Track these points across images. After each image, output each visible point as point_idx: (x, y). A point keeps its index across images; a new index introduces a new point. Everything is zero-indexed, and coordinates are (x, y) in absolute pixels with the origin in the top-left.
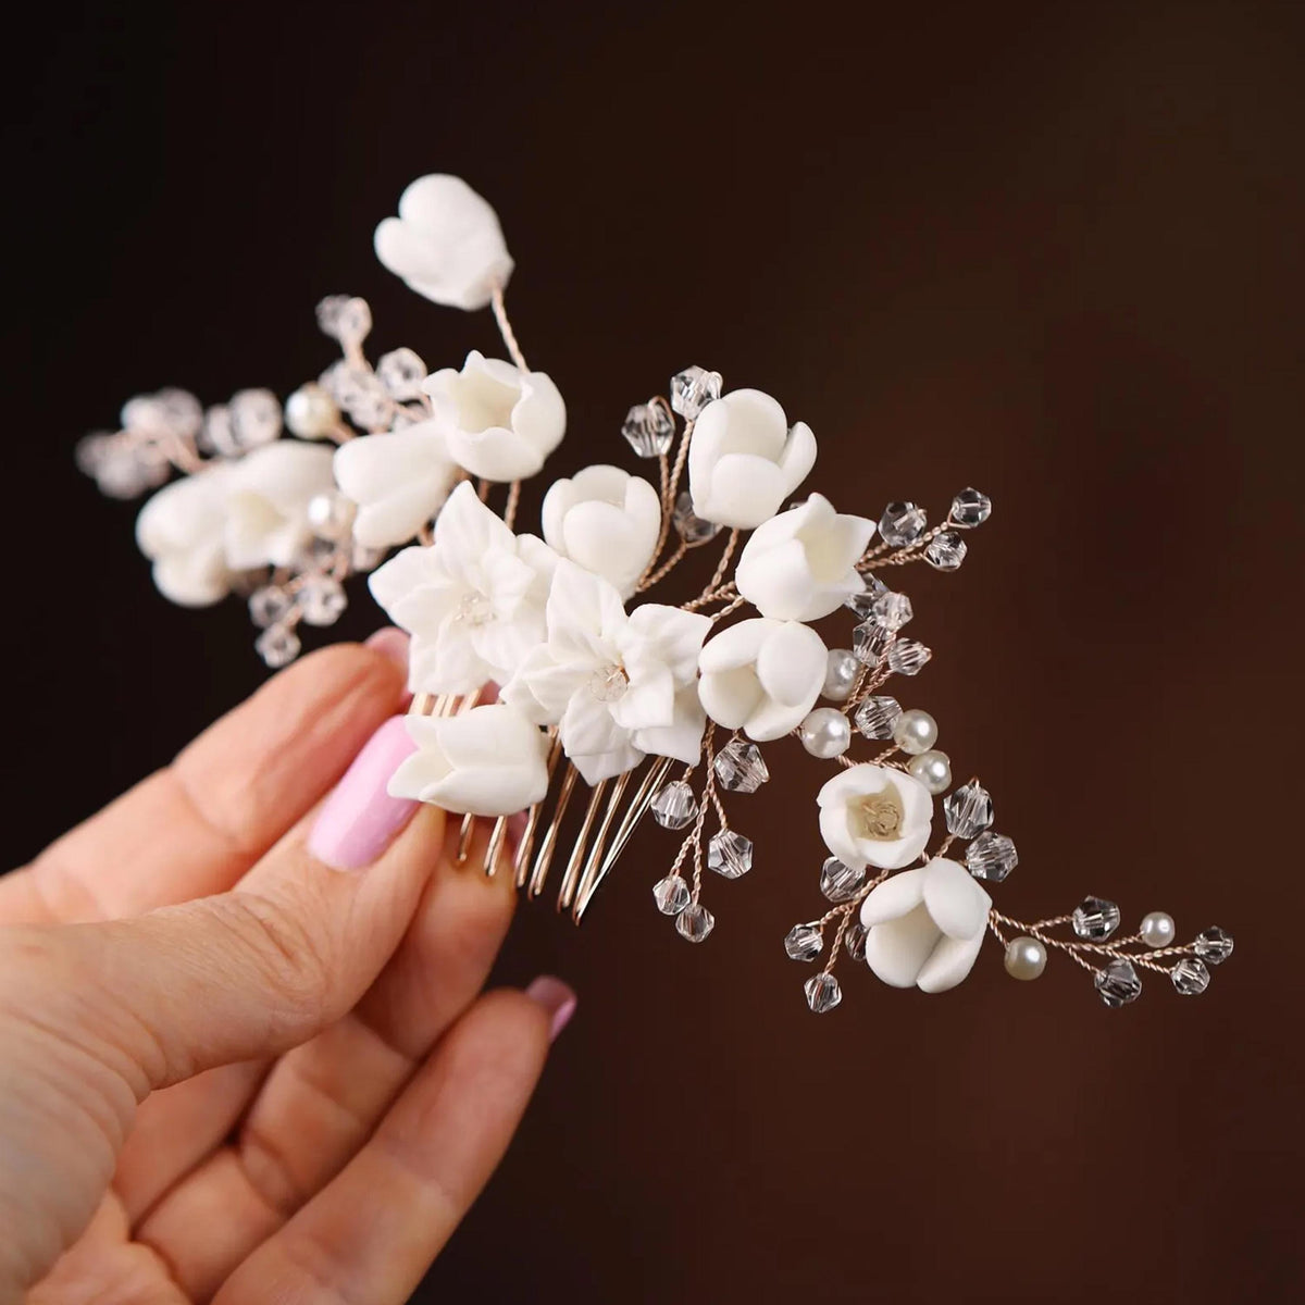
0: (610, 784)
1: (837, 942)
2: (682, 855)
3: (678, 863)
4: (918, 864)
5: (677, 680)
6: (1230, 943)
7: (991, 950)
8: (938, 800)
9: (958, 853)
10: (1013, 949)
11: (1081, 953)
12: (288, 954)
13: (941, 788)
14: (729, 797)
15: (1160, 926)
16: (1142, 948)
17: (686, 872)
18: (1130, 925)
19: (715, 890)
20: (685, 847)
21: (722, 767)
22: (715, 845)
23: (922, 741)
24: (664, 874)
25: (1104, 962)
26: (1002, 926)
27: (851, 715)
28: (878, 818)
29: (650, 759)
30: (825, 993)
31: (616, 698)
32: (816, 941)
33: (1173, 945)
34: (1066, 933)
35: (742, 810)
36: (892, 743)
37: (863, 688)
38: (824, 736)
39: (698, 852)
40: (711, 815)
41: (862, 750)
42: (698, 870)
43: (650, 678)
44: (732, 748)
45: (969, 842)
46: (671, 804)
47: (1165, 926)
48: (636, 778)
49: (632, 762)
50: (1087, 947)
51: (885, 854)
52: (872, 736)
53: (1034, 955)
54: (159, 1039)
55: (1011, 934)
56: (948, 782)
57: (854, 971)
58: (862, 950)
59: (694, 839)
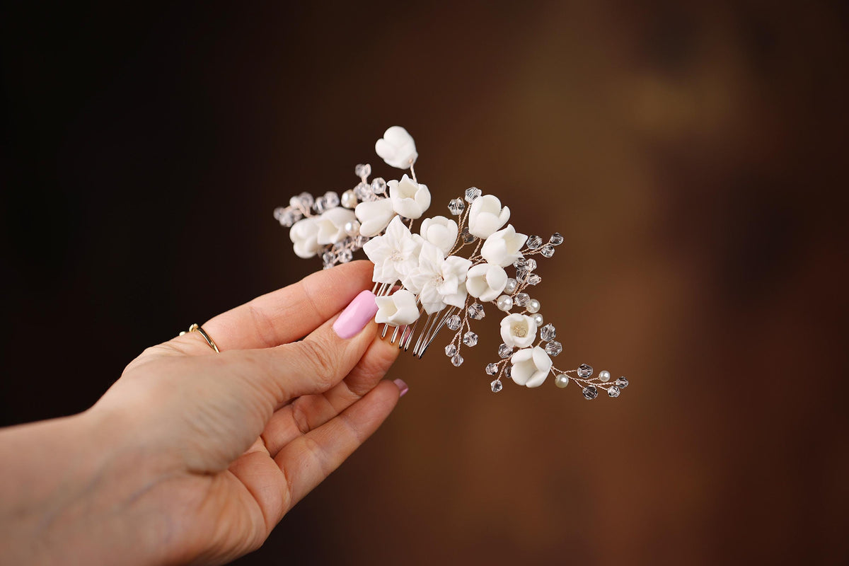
0: (435, 314)
1: (502, 371)
2: (455, 338)
3: (453, 341)
4: (529, 347)
5: (459, 280)
6: (627, 382)
7: (551, 378)
8: (539, 328)
9: (543, 346)
10: (558, 377)
11: (579, 382)
12: (323, 364)
13: (540, 325)
14: (472, 320)
15: (605, 375)
16: (599, 382)
17: (456, 343)
18: (596, 374)
19: (465, 351)
20: (456, 336)
21: (471, 311)
22: (466, 336)
23: (535, 309)
24: (449, 344)
25: (586, 385)
26: (555, 371)
27: (513, 298)
28: (519, 330)
29: (448, 307)
30: (497, 386)
31: (439, 285)
32: (495, 369)
33: (609, 381)
34: (575, 375)
35: (475, 325)
36: (525, 308)
37: (518, 290)
38: (504, 304)
39: (460, 338)
40: (465, 327)
41: (515, 309)
42: (460, 343)
43: (450, 279)
44: (475, 305)
45: (547, 343)
46: (454, 322)
47: (607, 375)
48: (443, 312)
49: (442, 308)
50: (581, 380)
51: (521, 342)
52: (519, 305)
53: (564, 380)
54: (283, 390)
55: (557, 373)
56: (541, 323)
57: (507, 380)
58: (510, 375)
59: (459, 333)
